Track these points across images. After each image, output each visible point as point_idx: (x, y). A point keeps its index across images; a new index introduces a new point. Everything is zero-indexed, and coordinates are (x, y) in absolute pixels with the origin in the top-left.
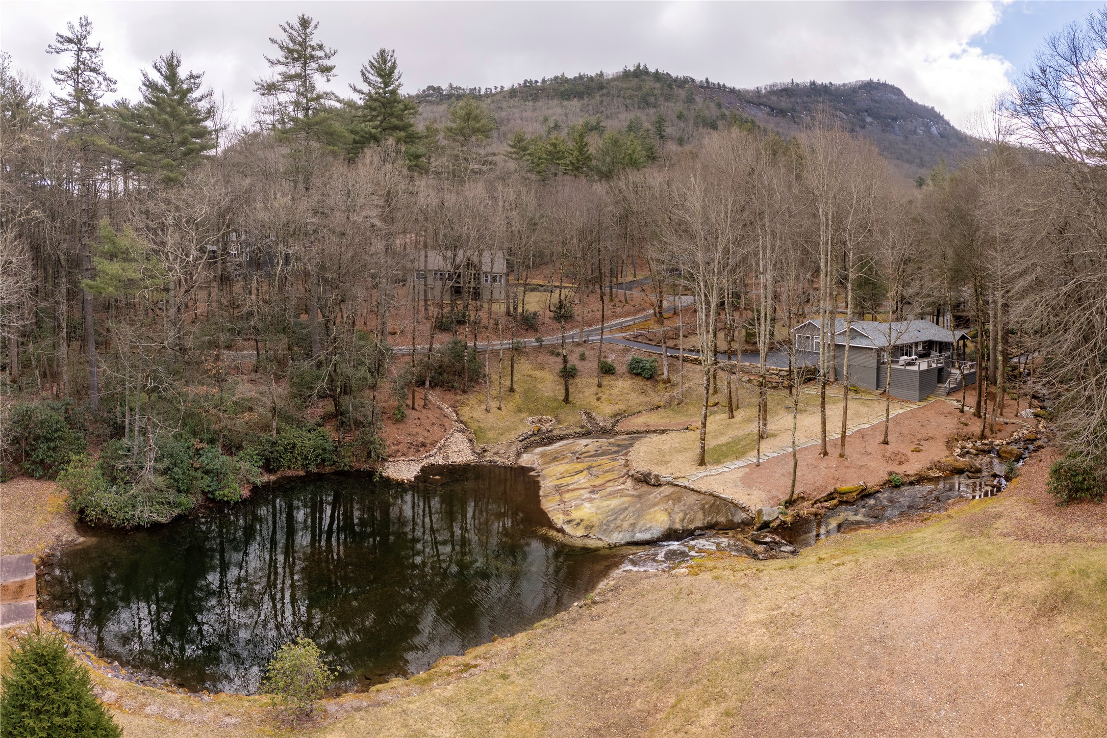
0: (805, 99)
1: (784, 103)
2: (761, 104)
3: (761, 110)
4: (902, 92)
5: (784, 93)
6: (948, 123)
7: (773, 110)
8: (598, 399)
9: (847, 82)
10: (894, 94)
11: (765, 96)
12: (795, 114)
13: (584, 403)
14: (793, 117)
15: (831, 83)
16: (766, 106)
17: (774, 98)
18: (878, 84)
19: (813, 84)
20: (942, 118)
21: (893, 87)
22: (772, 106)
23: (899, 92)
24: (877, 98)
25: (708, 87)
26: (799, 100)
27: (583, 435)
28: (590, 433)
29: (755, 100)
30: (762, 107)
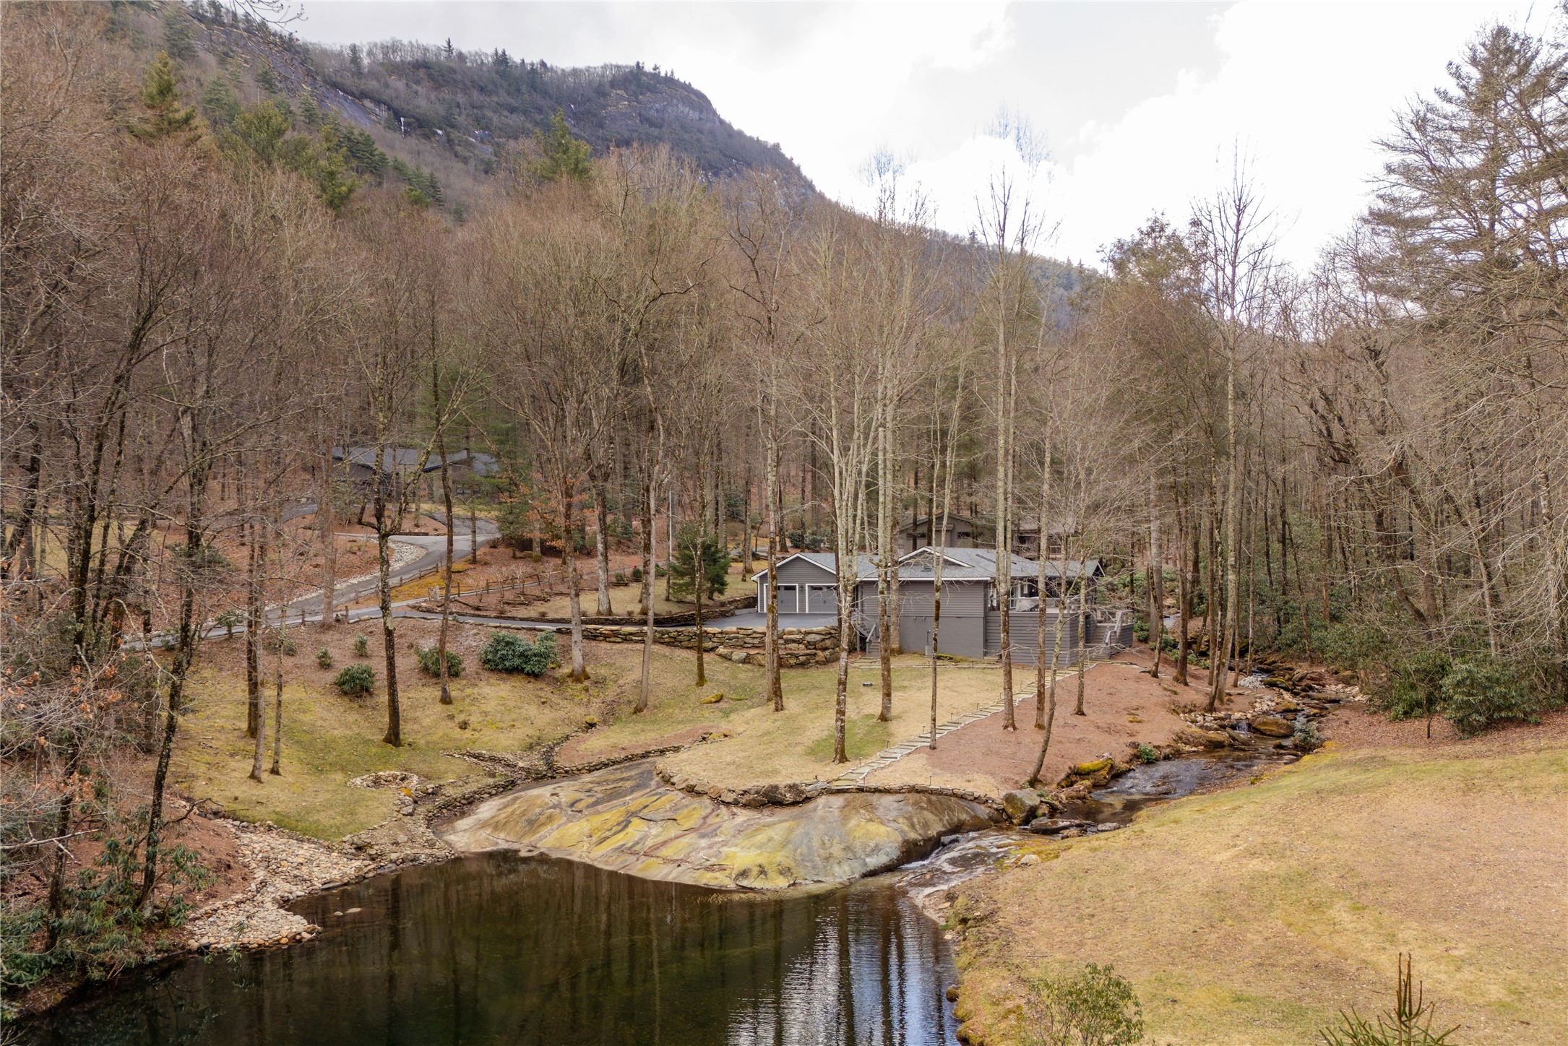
0: (476, 95)
1: (424, 101)
2: (363, 95)
3: (367, 112)
4: (708, 102)
5: (422, 73)
6: (810, 186)
7: (397, 115)
8: (464, 726)
9: (581, 65)
10: (692, 106)
11: (373, 74)
12: (455, 134)
13: (435, 738)
14: (450, 141)
15: (543, 64)
16: (378, 102)
17: (398, 84)
18: (655, 76)
19: (502, 59)
20: (797, 170)
21: (687, 87)
22: (396, 104)
23: (700, 102)
24: (653, 113)
25: (217, 20)
26: (461, 98)
27: (504, 787)
28: (513, 783)
29: (349, 81)
30: (368, 103)
